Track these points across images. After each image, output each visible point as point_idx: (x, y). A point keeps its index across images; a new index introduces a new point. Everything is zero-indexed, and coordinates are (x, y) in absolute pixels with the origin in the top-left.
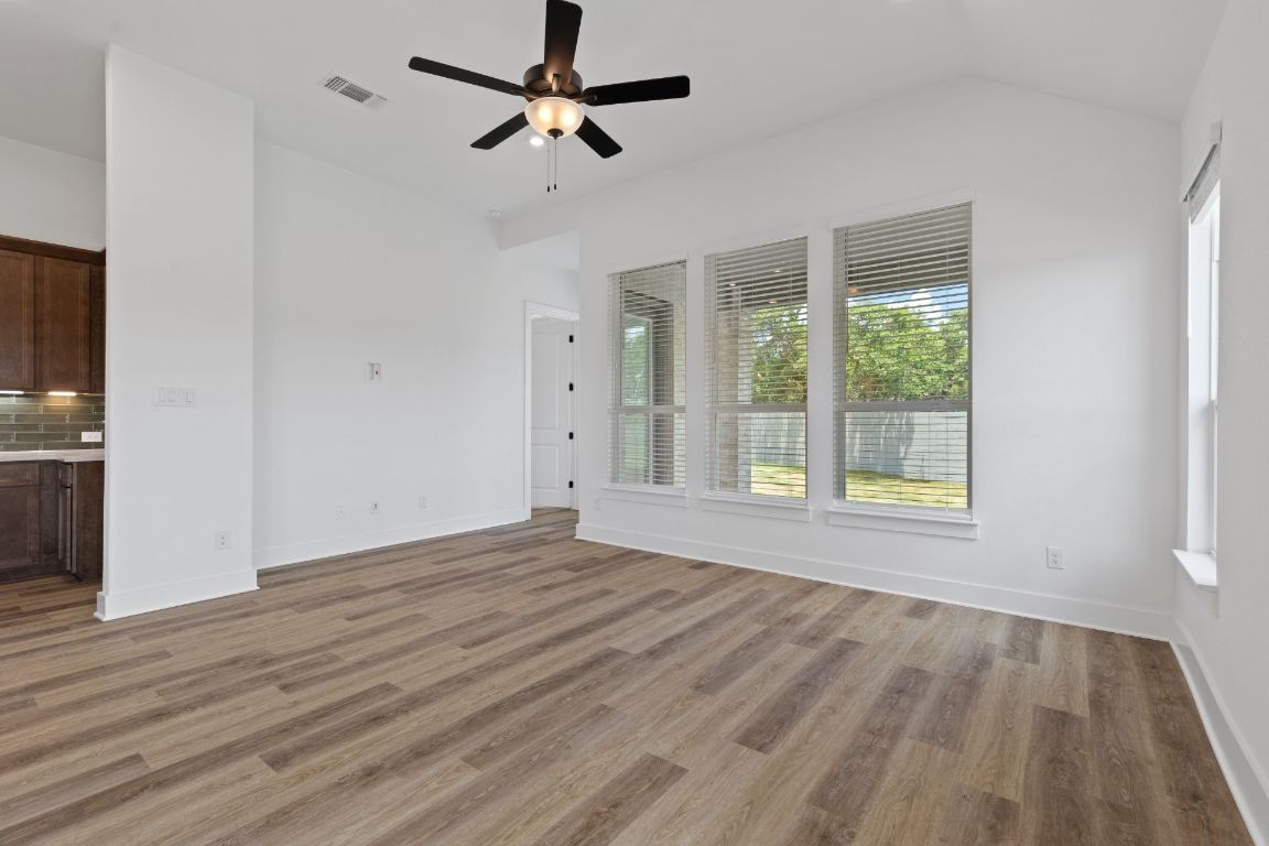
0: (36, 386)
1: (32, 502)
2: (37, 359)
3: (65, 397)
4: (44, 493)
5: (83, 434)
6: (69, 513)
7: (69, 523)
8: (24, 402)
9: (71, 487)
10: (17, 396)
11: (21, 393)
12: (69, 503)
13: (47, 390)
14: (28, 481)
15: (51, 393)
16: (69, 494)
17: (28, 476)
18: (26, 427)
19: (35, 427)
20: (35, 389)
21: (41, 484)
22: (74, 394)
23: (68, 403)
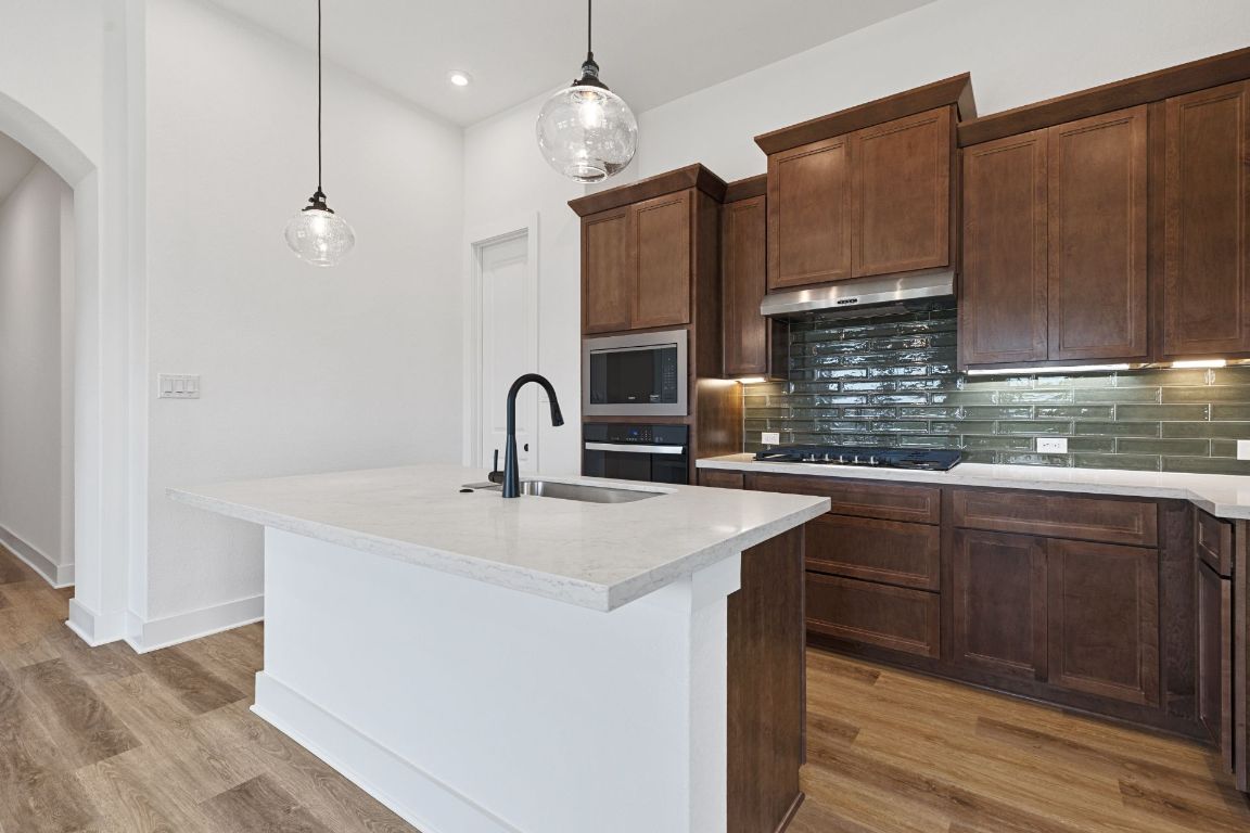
0: (1152, 351)
1: (1144, 579)
2: (1153, 302)
3: (1205, 370)
4: (1166, 563)
5: (1241, 443)
6: (1226, 639)
7: (1226, 662)
8: (1130, 385)
9: (1232, 578)
10: (1121, 373)
11: (1125, 367)
12: (1226, 612)
13: (1171, 358)
14: (1136, 536)
15: (1177, 365)
16: (1226, 595)
17: (1138, 527)
18: (1134, 428)
19: (1150, 428)
20: (1147, 358)
21: (1160, 546)
22: (1221, 363)
23: (1211, 380)
